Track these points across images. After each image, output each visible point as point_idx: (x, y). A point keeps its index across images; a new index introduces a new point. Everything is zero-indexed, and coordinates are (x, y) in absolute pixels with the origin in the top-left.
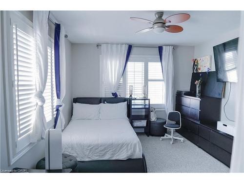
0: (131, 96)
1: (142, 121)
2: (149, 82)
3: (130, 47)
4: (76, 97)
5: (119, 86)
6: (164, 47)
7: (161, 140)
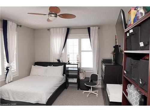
0: (69, 61)
1: (74, 79)
2: (82, 53)
3: (68, 30)
4: (36, 62)
5: (61, 55)
6: (91, 28)
7: (83, 93)
